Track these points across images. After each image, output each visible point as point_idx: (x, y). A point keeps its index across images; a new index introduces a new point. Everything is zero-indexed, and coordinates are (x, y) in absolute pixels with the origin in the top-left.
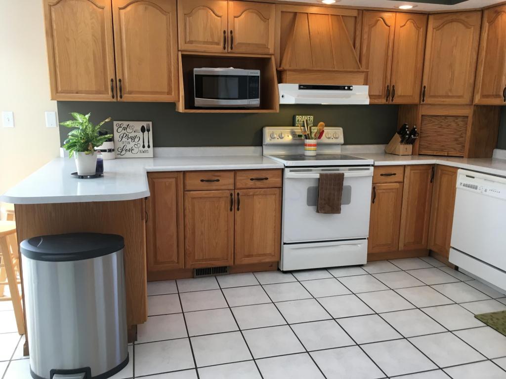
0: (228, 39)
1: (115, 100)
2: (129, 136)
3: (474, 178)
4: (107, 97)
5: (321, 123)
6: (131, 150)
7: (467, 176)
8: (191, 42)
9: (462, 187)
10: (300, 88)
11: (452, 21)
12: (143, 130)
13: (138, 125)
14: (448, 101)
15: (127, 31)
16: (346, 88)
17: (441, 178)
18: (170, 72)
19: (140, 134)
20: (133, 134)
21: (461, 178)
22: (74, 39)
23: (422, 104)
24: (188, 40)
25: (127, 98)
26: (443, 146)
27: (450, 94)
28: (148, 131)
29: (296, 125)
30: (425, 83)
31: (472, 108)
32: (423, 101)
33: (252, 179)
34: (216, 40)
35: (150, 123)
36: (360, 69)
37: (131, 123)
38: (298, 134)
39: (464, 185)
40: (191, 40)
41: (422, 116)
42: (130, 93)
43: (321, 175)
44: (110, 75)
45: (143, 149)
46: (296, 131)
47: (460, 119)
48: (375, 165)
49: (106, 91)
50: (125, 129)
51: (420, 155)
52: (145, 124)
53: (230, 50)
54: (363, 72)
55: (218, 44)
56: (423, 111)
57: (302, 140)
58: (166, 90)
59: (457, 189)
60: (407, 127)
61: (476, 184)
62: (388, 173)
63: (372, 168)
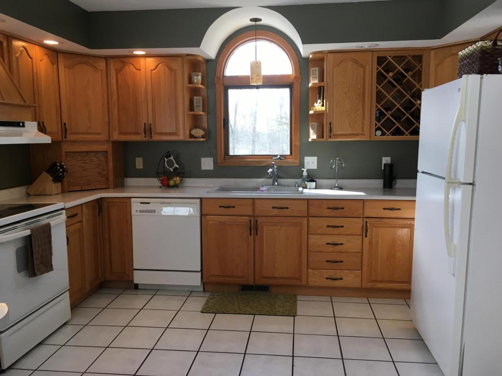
3: (149, 203)
7: (141, 203)
9: (138, 213)
11: (81, 63)
14: (89, 137)
16: (21, 124)
17: (108, 210)
21: (136, 206)
23: (65, 141)
26: (89, 180)
27: (90, 131)
30: (65, 120)
31: (111, 142)
32: (66, 138)
36: (25, 102)
39: (140, 212)
41: (66, 152)
43: (32, 230)
47: (100, 154)
48: (66, 208)
51: (69, 192)
54: (29, 107)
56: (66, 148)
59: (133, 217)
60: (58, 164)
61: (153, 209)
62: (72, 214)
63: (64, 211)
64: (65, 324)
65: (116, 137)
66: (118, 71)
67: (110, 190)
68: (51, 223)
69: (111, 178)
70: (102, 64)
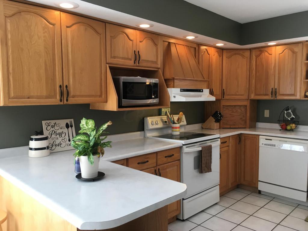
0: (137, 56)
1: (62, 103)
2: (57, 133)
3: (271, 140)
4: (55, 101)
5: (181, 113)
6: (60, 145)
7: (266, 139)
8: (114, 57)
9: (264, 145)
10: (181, 91)
11: (235, 54)
12: (67, 126)
13: (63, 123)
14: (236, 97)
15: (72, 45)
16: (201, 91)
17: (245, 142)
18: (101, 79)
19: (66, 130)
20: (60, 131)
21: (262, 141)
22: (28, 50)
23: (223, 99)
24: (113, 56)
25: (72, 101)
26: (235, 123)
27: (238, 94)
28: (72, 126)
29: (162, 115)
30: (224, 88)
31: (249, 101)
32: (224, 97)
33: (166, 157)
34: (130, 57)
35: (72, 120)
36: (204, 79)
37: (57, 121)
38: (164, 120)
39: (265, 145)
40: (115, 56)
41: (223, 106)
42: (74, 97)
43: (202, 148)
44: (58, 83)
45: (69, 143)
46: (163, 118)
47: (242, 107)
48: (221, 137)
49: (54, 96)
50: (53, 127)
51: (223, 128)
52: (68, 121)
53: (138, 64)
54: (206, 81)
55: (130, 60)
56: (223, 103)
57: (167, 124)
58: (99, 94)
59: (260, 147)
60: (218, 112)
61: (274, 144)
62: (224, 142)
63: (219, 139)
64: (216, 204)
65: (253, 97)
66: (257, 57)
67: (247, 129)
68: (212, 145)
69: (248, 122)
70: (247, 54)
